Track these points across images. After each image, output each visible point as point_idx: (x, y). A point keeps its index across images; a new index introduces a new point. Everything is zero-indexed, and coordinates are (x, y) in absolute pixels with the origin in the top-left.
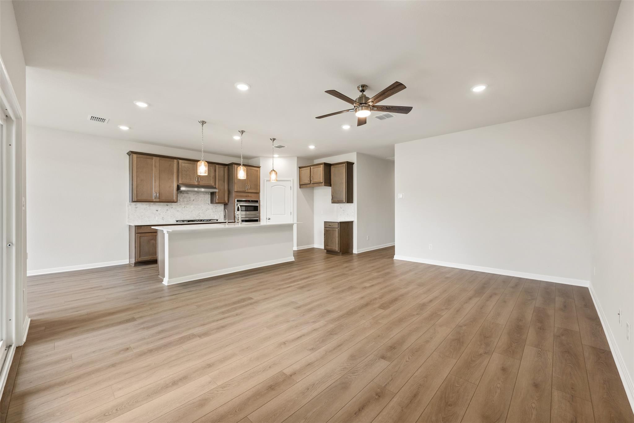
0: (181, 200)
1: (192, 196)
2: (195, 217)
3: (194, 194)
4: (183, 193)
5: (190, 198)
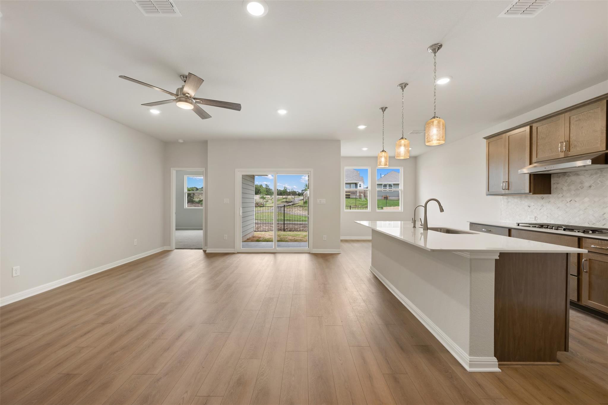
0: (565, 188)
1: (587, 180)
2: (595, 222)
3: (592, 175)
4: (569, 176)
5: (582, 183)
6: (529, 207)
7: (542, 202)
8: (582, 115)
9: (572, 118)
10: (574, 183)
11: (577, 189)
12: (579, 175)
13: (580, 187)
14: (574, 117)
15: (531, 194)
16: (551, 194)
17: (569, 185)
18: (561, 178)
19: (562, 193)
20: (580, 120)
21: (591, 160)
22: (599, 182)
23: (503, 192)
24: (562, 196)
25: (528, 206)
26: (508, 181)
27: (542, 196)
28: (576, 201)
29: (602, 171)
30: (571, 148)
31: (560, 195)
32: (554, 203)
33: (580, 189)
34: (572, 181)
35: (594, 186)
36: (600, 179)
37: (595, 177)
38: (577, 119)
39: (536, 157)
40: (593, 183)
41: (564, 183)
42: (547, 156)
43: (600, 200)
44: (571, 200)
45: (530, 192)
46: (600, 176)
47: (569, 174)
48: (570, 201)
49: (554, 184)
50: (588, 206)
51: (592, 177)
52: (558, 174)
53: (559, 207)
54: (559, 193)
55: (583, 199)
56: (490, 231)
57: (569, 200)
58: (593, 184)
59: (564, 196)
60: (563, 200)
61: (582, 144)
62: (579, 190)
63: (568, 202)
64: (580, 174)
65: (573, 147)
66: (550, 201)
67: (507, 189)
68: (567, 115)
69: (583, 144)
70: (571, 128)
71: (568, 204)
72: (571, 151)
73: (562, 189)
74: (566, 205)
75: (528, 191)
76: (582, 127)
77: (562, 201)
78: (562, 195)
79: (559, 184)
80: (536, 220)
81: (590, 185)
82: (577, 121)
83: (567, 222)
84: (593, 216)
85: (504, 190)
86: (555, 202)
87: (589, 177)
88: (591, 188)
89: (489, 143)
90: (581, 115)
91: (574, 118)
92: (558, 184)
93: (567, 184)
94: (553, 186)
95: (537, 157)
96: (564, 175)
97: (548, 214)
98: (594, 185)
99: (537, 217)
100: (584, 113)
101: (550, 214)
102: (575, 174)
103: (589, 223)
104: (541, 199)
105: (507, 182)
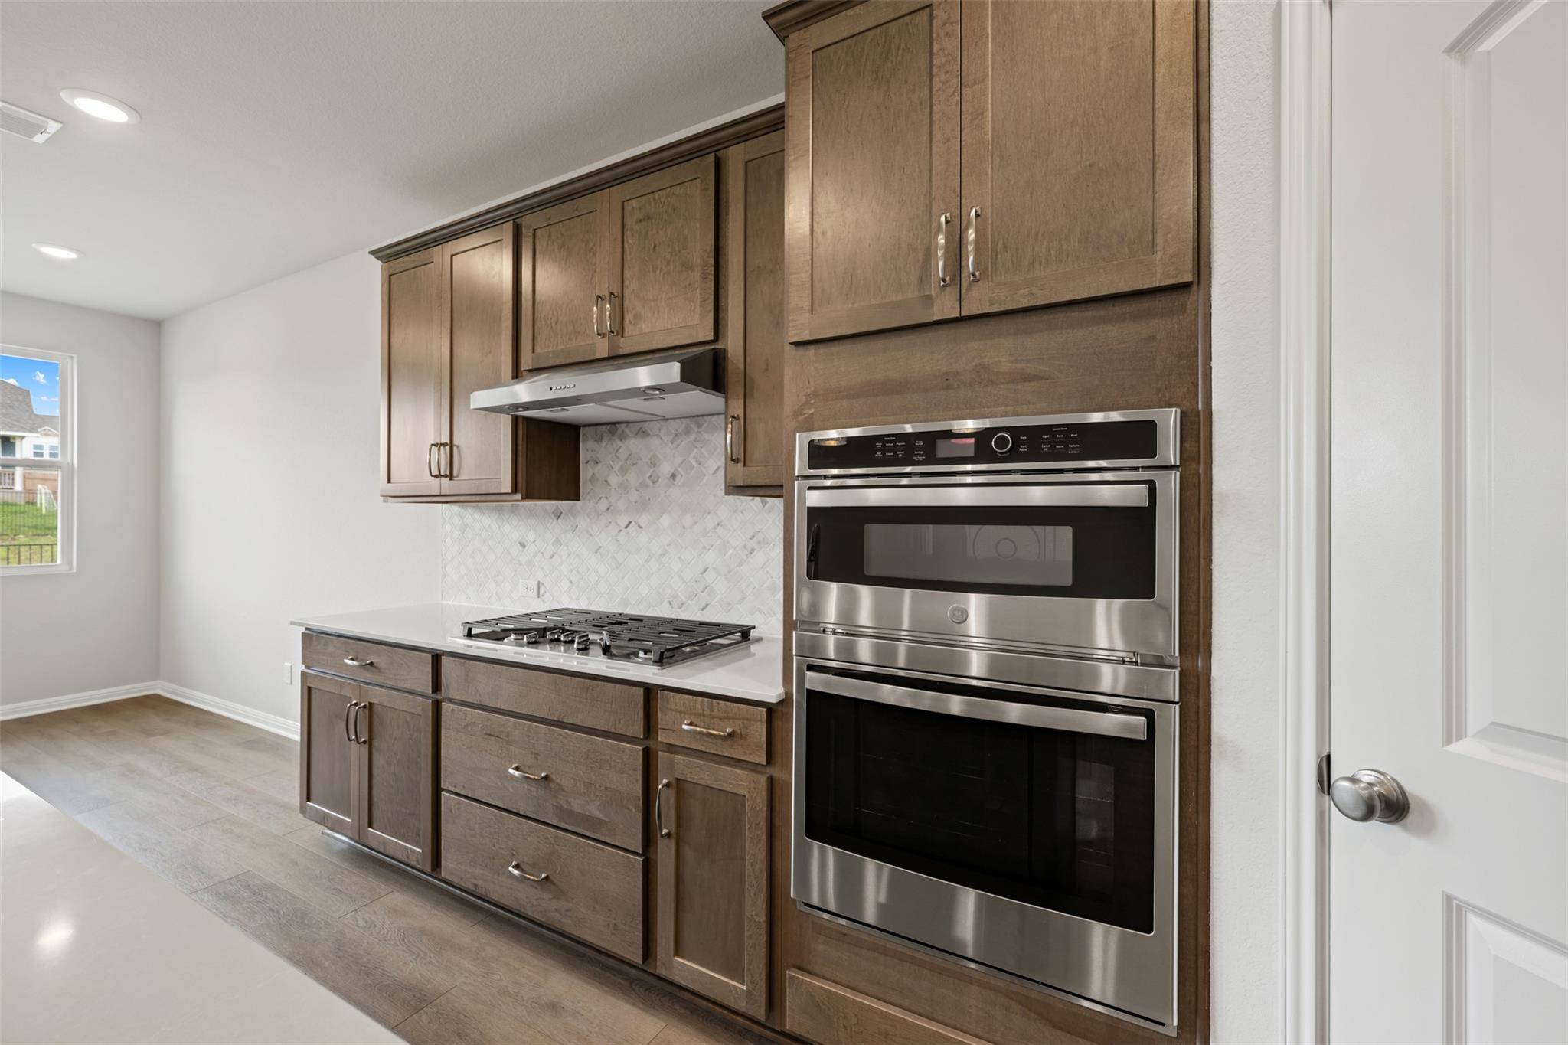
6: (523, 545)
7: (557, 527)
8: (654, 199)
9: (628, 207)
10: (635, 462)
11: (643, 485)
12: (648, 435)
13: (650, 477)
14: (635, 203)
15: (519, 496)
16: (578, 498)
17: (623, 471)
18: (604, 443)
19: (607, 498)
20: (648, 218)
21: (679, 364)
22: (694, 463)
23: (435, 486)
24: (608, 509)
25: (521, 544)
26: (448, 441)
27: (557, 508)
28: (640, 527)
29: (699, 426)
30: (626, 323)
31: (603, 505)
32: (587, 531)
33: (650, 483)
34: (630, 455)
35: (682, 476)
36: (695, 451)
37: (683, 444)
38: (641, 216)
39: (531, 351)
40: (679, 466)
41: (611, 462)
42: (562, 347)
43: (696, 523)
44: (630, 522)
45: (515, 490)
46: (696, 440)
47: (623, 432)
48: (626, 527)
49: (587, 462)
50: (669, 545)
51: (678, 445)
52: (599, 427)
53: (600, 547)
54: (601, 498)
55: (658, 519)
56: (371, 664)
57: (623, 521)
58: (679, 469)
59: (611, 508)
60: (610, 522)
61: (654, 313)
62: (647, 486)
63: (621, 531)
64: (651, 433)
65: (632, 319)
66: (577, 526)
67: (446, 476)
68: (617, 193)
69: (658, 312)
70: (626, 246)
71: (622, 537)
72: (626, 334)
73: (606, 481)
74: (617, 540)
75: (507, 487)
76: (655, 247)
77: (608, 526)
78: (608, 505)
79: (600, 464)
80: (542, 592)
81: (672, 472)
82: (641, 221)
83: (619, 599)
84: (680, 576)
85: (439, 479)
86: (590, 530)
87: (672, 442)
88: (676, 483)
89: (390, 276)
90: (652, 200)
91: (633, 208)
92: (597, 463)
93: (620, 464)
94: (586, 472)
95: (533, 352)
96: (612, 433)
97: (572, 571)
98: (682, 473)
99: (543, 584)
100: (660, 193)
101: (578, 572)
102: (639, 431)
103: (670, 604)
104: (553, 516)
105: (445, 445)
